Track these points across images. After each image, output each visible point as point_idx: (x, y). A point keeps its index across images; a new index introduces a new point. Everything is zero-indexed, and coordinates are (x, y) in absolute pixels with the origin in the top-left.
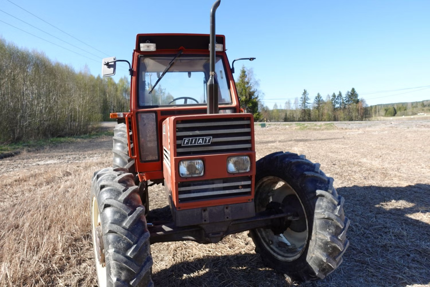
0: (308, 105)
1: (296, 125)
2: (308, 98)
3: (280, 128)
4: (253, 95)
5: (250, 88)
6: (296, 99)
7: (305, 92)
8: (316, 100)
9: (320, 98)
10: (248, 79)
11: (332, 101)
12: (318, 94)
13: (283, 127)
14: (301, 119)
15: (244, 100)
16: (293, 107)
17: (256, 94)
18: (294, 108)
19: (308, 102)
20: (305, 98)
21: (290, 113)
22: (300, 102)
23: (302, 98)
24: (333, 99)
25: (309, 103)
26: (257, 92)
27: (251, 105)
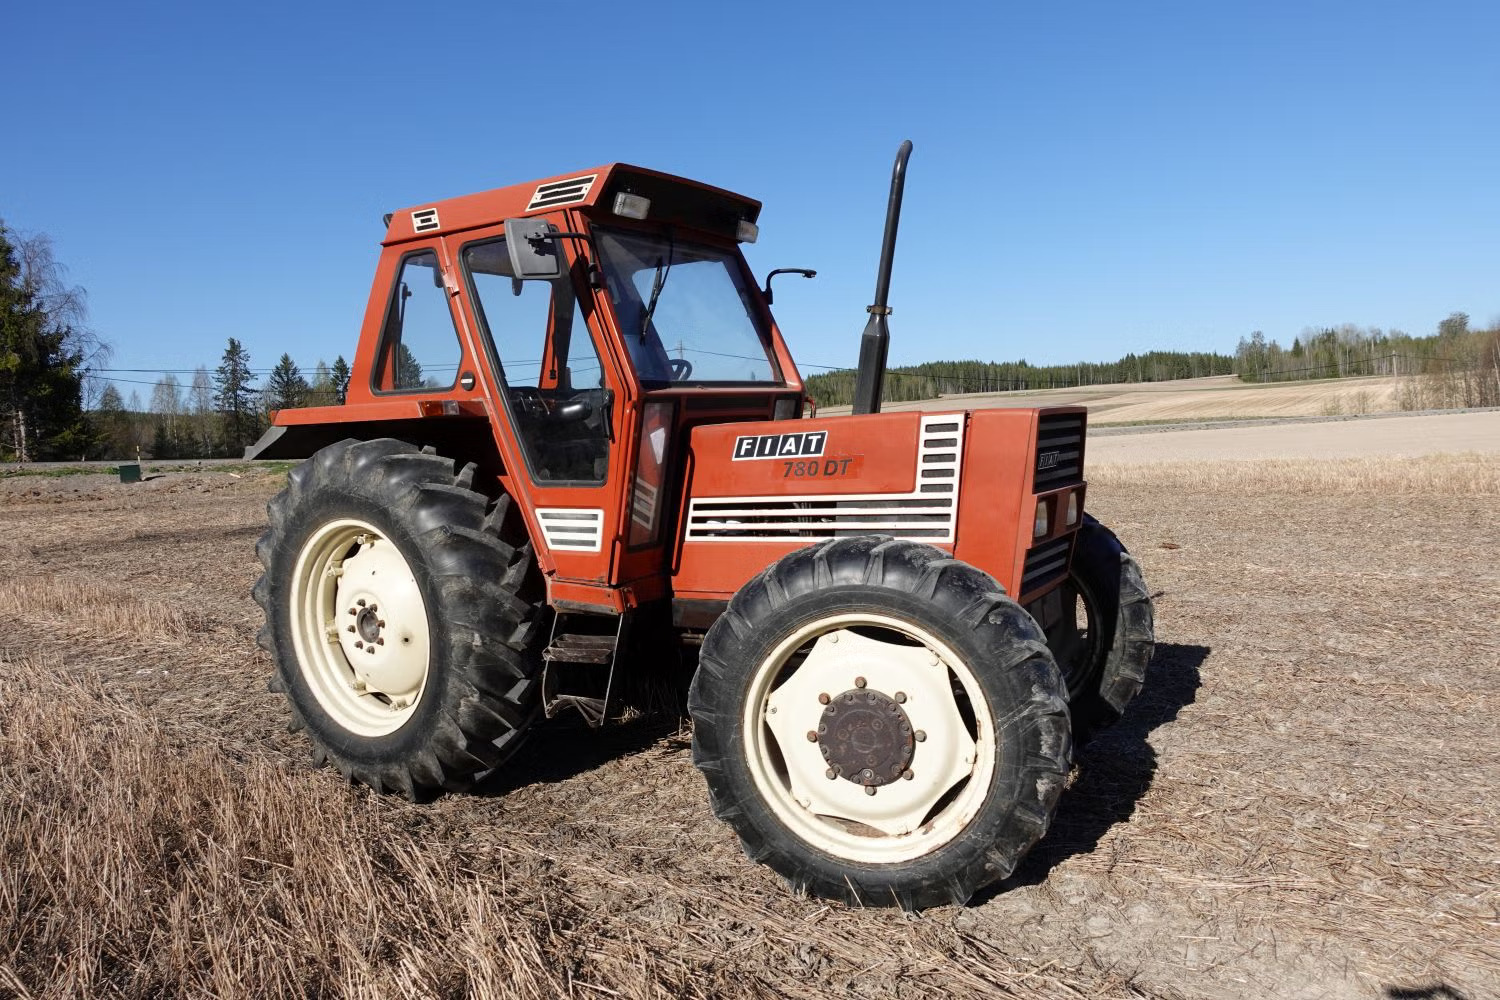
0: (250, 396)
1: (269, 470)
2: (247, 372)
3: (207, 481)
4: (55, 349)
5: (37, 317)
6: (200, 373)
7: (234, 350)
8: (277, 378)
9: (294, 374)
10: (27, 283)
11: (338, 385)
12: (286, 359)
13: (220, 477)
14: (224, 448)
15: (14, 370)
16: (188, 401)
17: (68, 348)
18: (193, 407)
19: (251, 384)
20: (234, 371)
21: (179, 427)
22: (216, 387)
23: (222, 370)
24: (337, 377)
25: (253, 391)
26: (74, 338)
27: (46, 390)
